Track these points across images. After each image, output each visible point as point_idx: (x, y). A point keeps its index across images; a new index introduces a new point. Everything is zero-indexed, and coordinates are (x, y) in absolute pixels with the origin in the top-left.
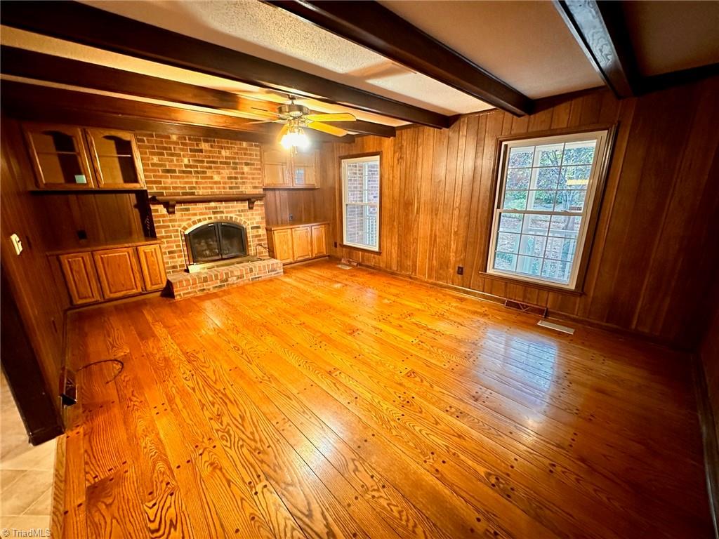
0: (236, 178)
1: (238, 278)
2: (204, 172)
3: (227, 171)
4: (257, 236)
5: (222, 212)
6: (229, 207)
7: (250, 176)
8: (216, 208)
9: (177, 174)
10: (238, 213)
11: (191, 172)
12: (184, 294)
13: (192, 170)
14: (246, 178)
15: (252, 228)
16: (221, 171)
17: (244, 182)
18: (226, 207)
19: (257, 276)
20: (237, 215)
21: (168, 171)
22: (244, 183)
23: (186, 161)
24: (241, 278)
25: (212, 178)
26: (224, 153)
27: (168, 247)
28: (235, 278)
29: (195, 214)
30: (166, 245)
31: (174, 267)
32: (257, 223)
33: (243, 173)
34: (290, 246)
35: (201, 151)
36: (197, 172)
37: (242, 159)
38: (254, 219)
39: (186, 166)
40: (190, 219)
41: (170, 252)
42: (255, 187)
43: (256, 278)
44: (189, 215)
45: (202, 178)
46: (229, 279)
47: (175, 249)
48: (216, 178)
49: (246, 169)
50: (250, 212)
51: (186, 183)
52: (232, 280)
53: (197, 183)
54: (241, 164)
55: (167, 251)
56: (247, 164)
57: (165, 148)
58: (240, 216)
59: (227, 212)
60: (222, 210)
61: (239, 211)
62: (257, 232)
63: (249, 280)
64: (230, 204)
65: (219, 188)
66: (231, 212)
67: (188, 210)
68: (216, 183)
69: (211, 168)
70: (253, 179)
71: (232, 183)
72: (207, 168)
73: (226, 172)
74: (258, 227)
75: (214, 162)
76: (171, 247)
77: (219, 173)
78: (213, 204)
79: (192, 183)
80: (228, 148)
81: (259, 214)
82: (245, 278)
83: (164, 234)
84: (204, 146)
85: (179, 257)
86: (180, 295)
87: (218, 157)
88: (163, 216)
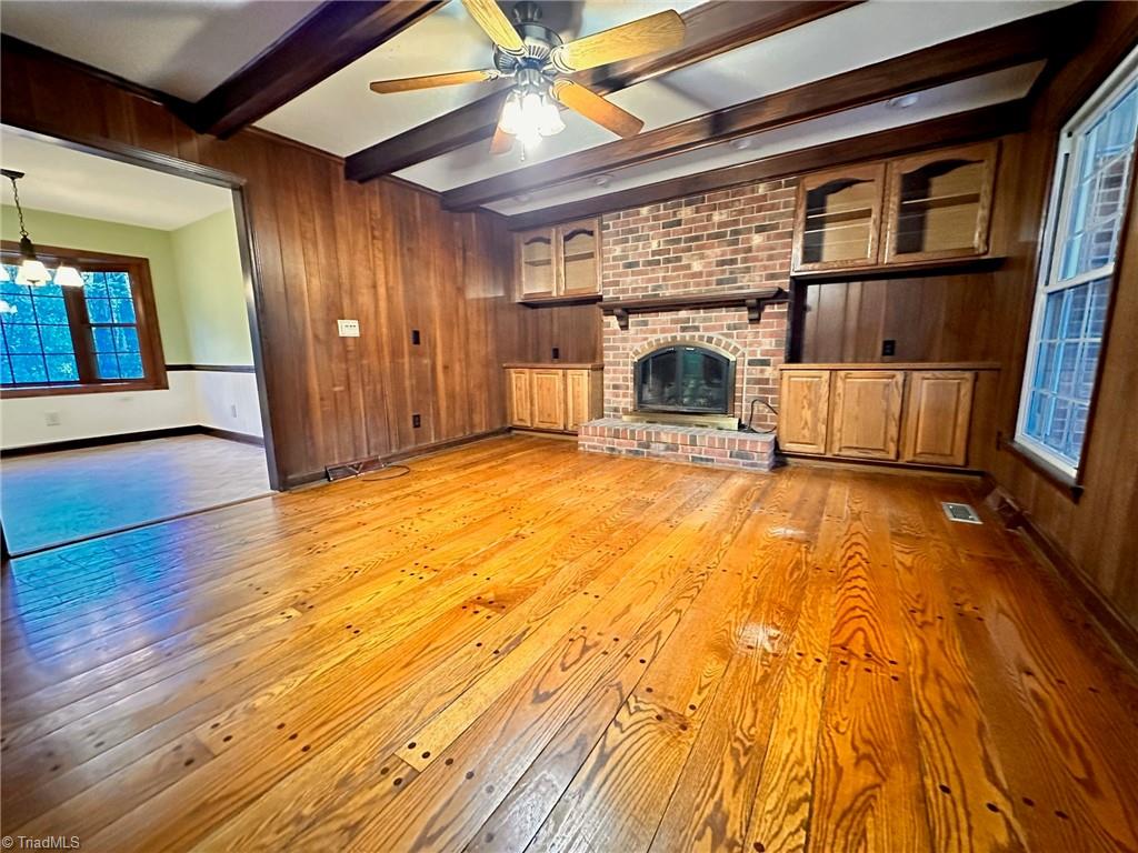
0: (733, 262)
1: (667, 449)
2: (678, 259)
3: (718, 251)
4: (759, 381)
5: (696, 329)
6: (710, 319)
7: (765, 254)
8: (687, 321)
9: (641, 268)
10: (725, 331)
11: (658, 262)
12: (589, 446)
13: (661, 258)
14: (755, 259)
15: (751, 363)
16: (708, 252)
17: (748, 268)
18: (705, 320)
19: (703, 456)
20: (723, 334)
21: (630, 265)
22: (747, 270)
23: (654, 245)
24: (672, 450)
25: (688, 267)
26: (717, 217)
27: (613, 379)
28: (662, 446)
29: (654, 331)
30: (611, 375)
31: (616, 410)
32: (765, 353)
33: (749, 250)
34: (823, 414)
35: (679, 223)
36: (668, 261)
37: (750, 221)
38: (760, 344)
39: (654, 253)
40: (646, 339)
41: (616, 387)
42: (772, 277)
43: (701, 459)
44: (645, 333)
45: (675, 269)
46: (653, 445)
47: (621, 382)
48: (697, 266)
49: (757, 239)
50: (750, 329)
51: (650, 280)
52: (657, 448)
53: (664, 278)
54: (749, 231)
55: (612, 383)
56: (760, 229)
57: (631, 231)
58: (731, 336)
59: (706, 329)
60: (696, 324)
61: (729, 328)
62: (762, 371)
63: (687, 457)
64: (714, 314)
65: (698, 285)
66: (713, 328)
67: (645, 323)
68: (695, 275)
69: (689, 249)
70: (770, 258)
71: (723, 272)
72: (684, 251)
73: (716, 252)
74: (765, 363)
75: (697, 238)
76: (618, 379)
77: (702, 257)
78: (683, 314)
79: (657, 279)
80: (726, 206)
81: (771, 335)
82: (680, 452)
83: (611, 359)
84: (686, 213)
85: (625, 396)
86: (584, 445)
87: (705, 228)
88: (614, 333)
